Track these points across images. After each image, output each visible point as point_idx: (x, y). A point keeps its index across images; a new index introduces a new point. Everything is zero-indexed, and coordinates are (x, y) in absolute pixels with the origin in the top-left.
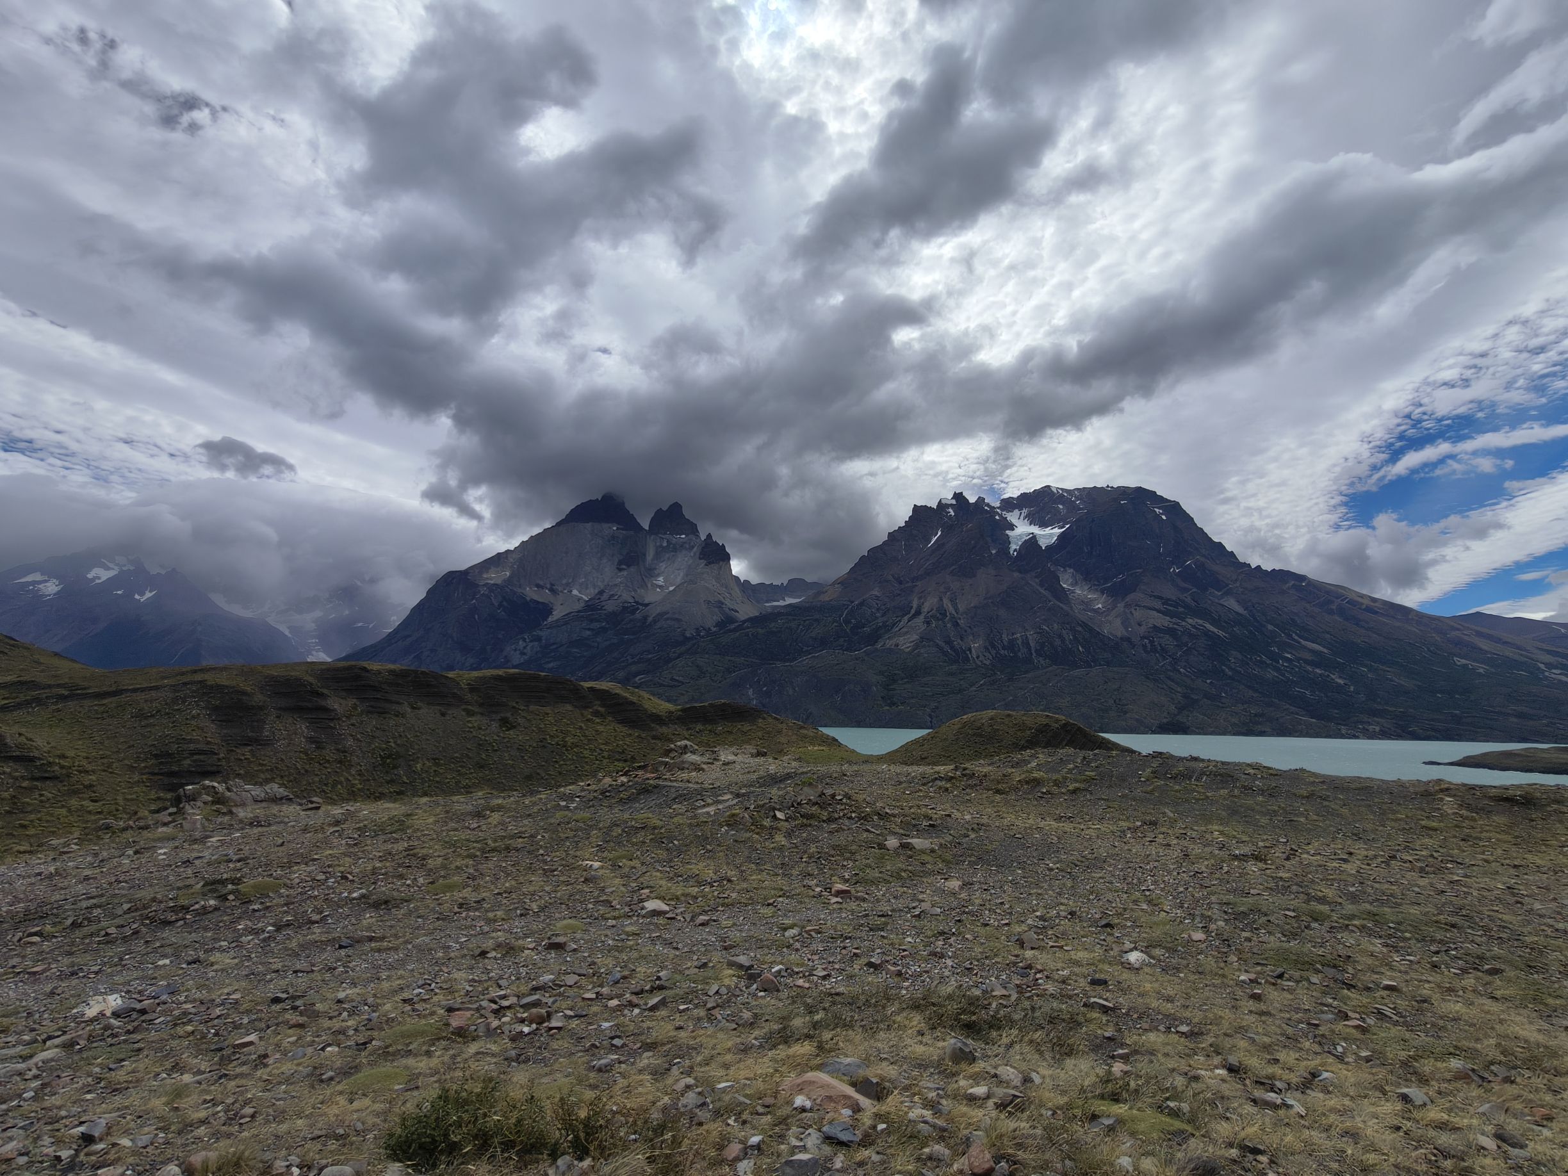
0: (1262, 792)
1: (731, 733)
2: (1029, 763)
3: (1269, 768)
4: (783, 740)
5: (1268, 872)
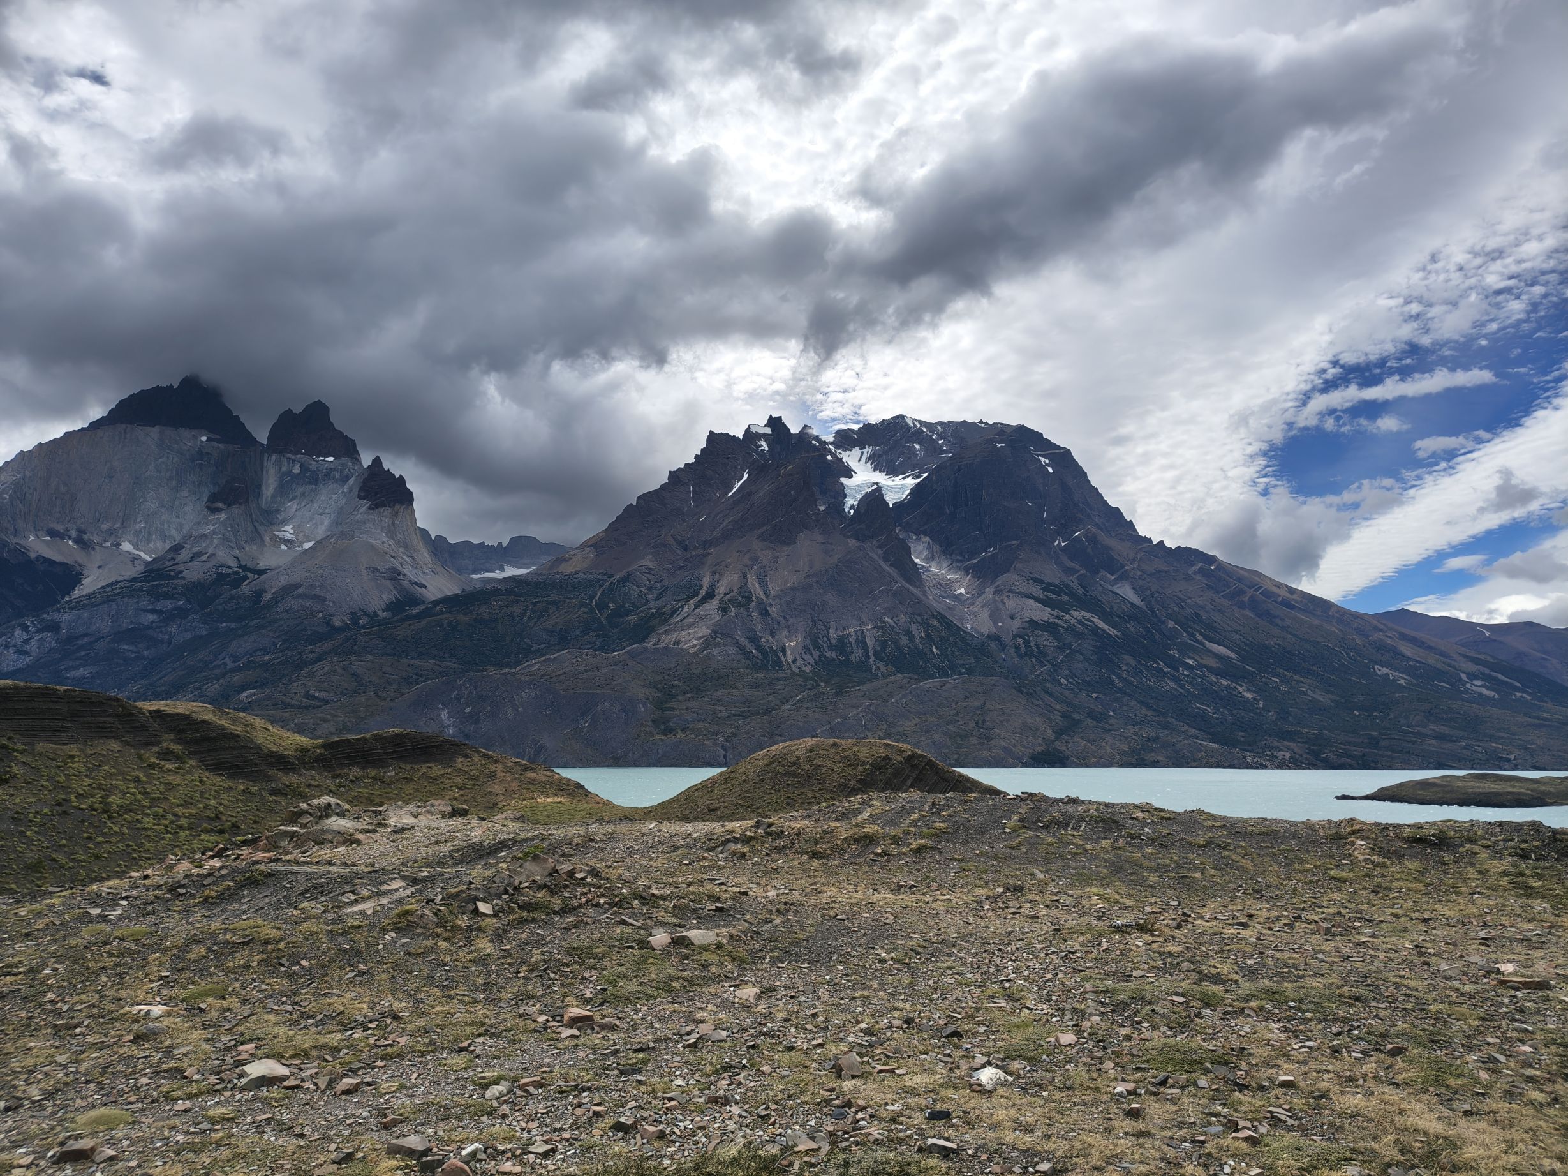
0: (1152, 841)
1: (412, 780)
2: (860, 813)
3: (1161, 810)
4: (497, 788)
5: (1155, 946)
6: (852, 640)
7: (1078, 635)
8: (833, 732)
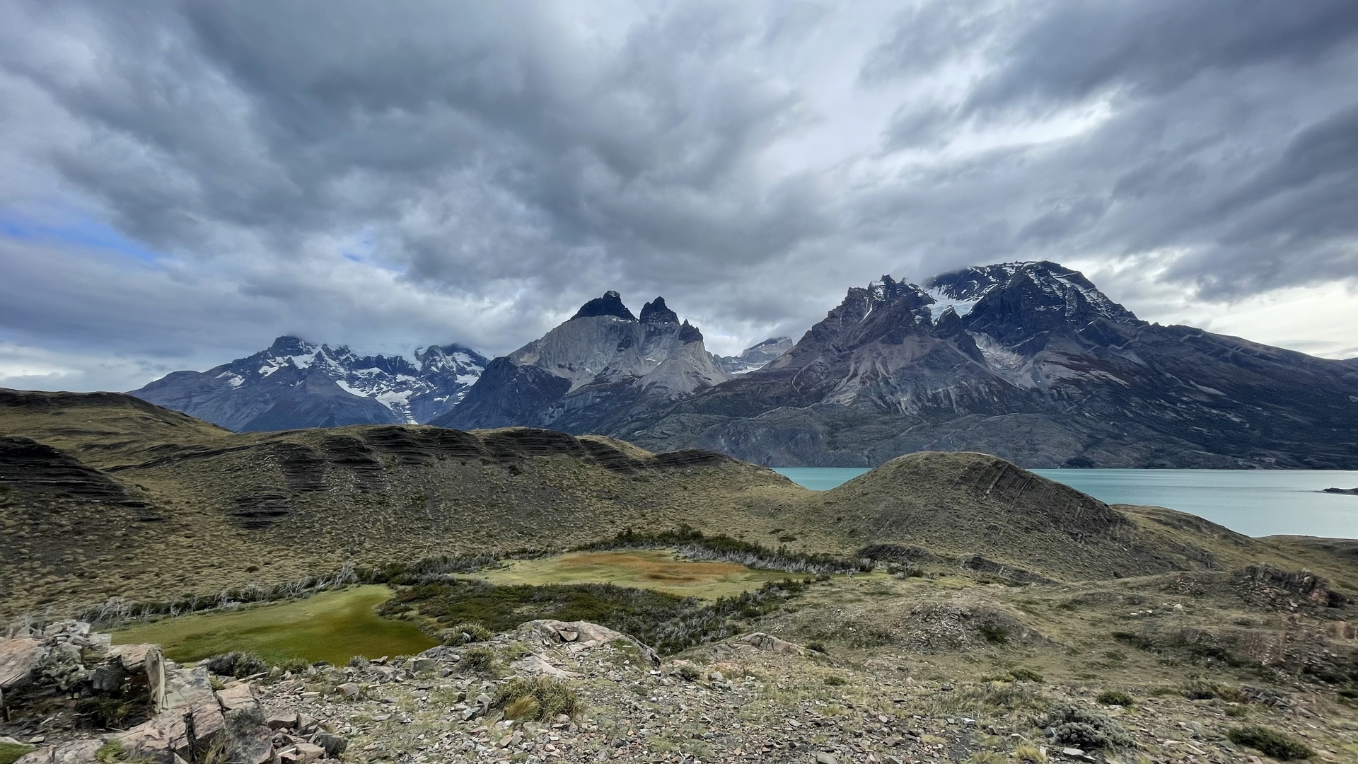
6: (942, 396)
7: (1094, 385)
8: (932, 448)
